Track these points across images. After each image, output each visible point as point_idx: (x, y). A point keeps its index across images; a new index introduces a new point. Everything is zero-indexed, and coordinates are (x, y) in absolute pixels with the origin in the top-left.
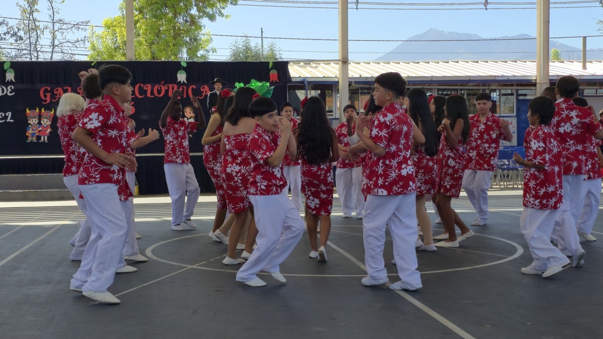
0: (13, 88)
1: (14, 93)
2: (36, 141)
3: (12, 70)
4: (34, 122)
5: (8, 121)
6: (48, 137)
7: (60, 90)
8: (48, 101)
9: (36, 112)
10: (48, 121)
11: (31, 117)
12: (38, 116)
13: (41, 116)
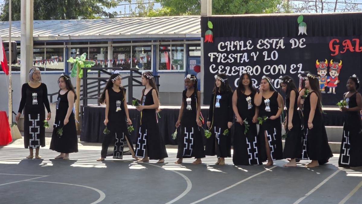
0: (304, 40)
1: (305, 46)
2: (325, 92)
3: (305, 23)
4: (323, 73)
5: (299, 72)
6: (336, 88)
7: (349, 42)
8: (337, 53)
9: (325, 64)
10: (336, 72)
11: (321, 69)
12: (327, 67)
13: (330, 68)
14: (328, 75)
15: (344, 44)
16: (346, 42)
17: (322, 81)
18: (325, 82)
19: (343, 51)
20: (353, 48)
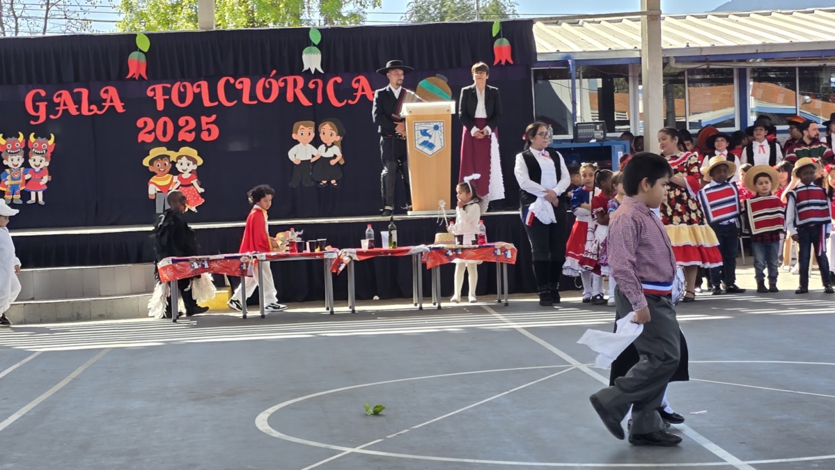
2: (21, 202)
4: (15, 163)
6: (43, 192)
7: (66, 95)
8: (42, 119)
9: (19, 142)
10: (44, 159)
11: (10, 153)
12: (23, 149)
13: (29, 150)
14: (26, 165)
15: (56, 100)
16: (60, 95)
17: (13, 179)
18: (21, 181)
19: (55, 115)
20: (77, 108)
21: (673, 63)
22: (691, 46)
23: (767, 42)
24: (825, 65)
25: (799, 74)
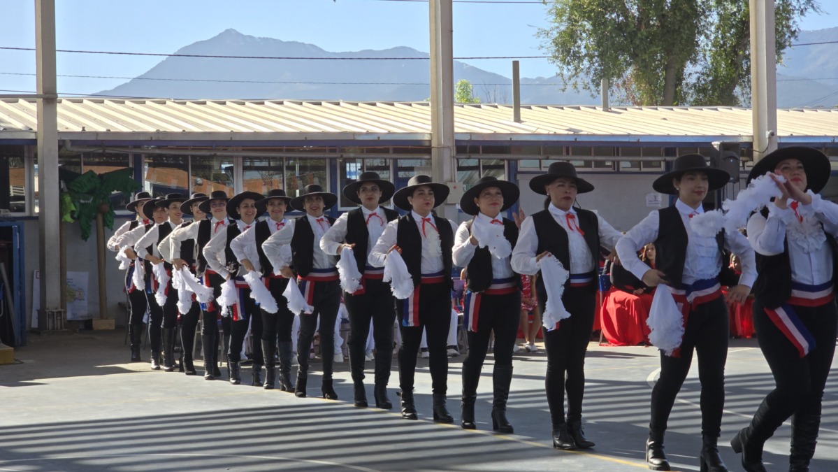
21: (69, 146)
22: (87, 130)
23: (161, 130)
24: (215, 155)
25: (192, 161)
